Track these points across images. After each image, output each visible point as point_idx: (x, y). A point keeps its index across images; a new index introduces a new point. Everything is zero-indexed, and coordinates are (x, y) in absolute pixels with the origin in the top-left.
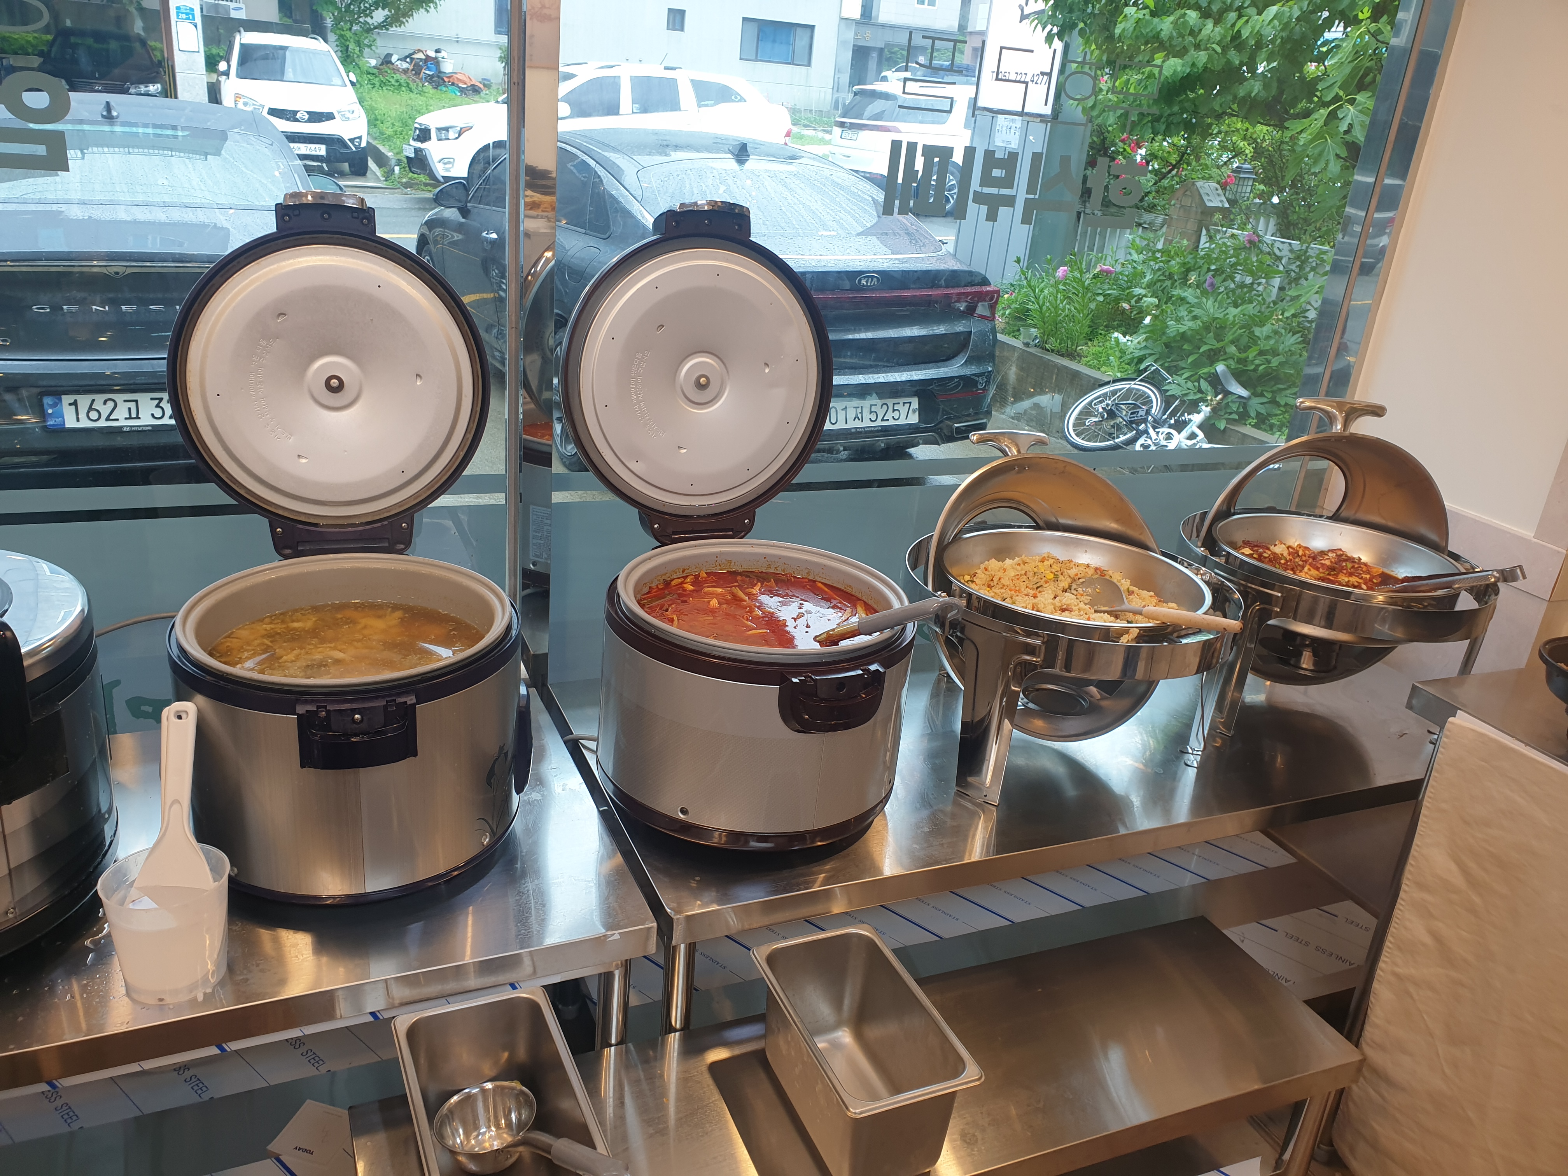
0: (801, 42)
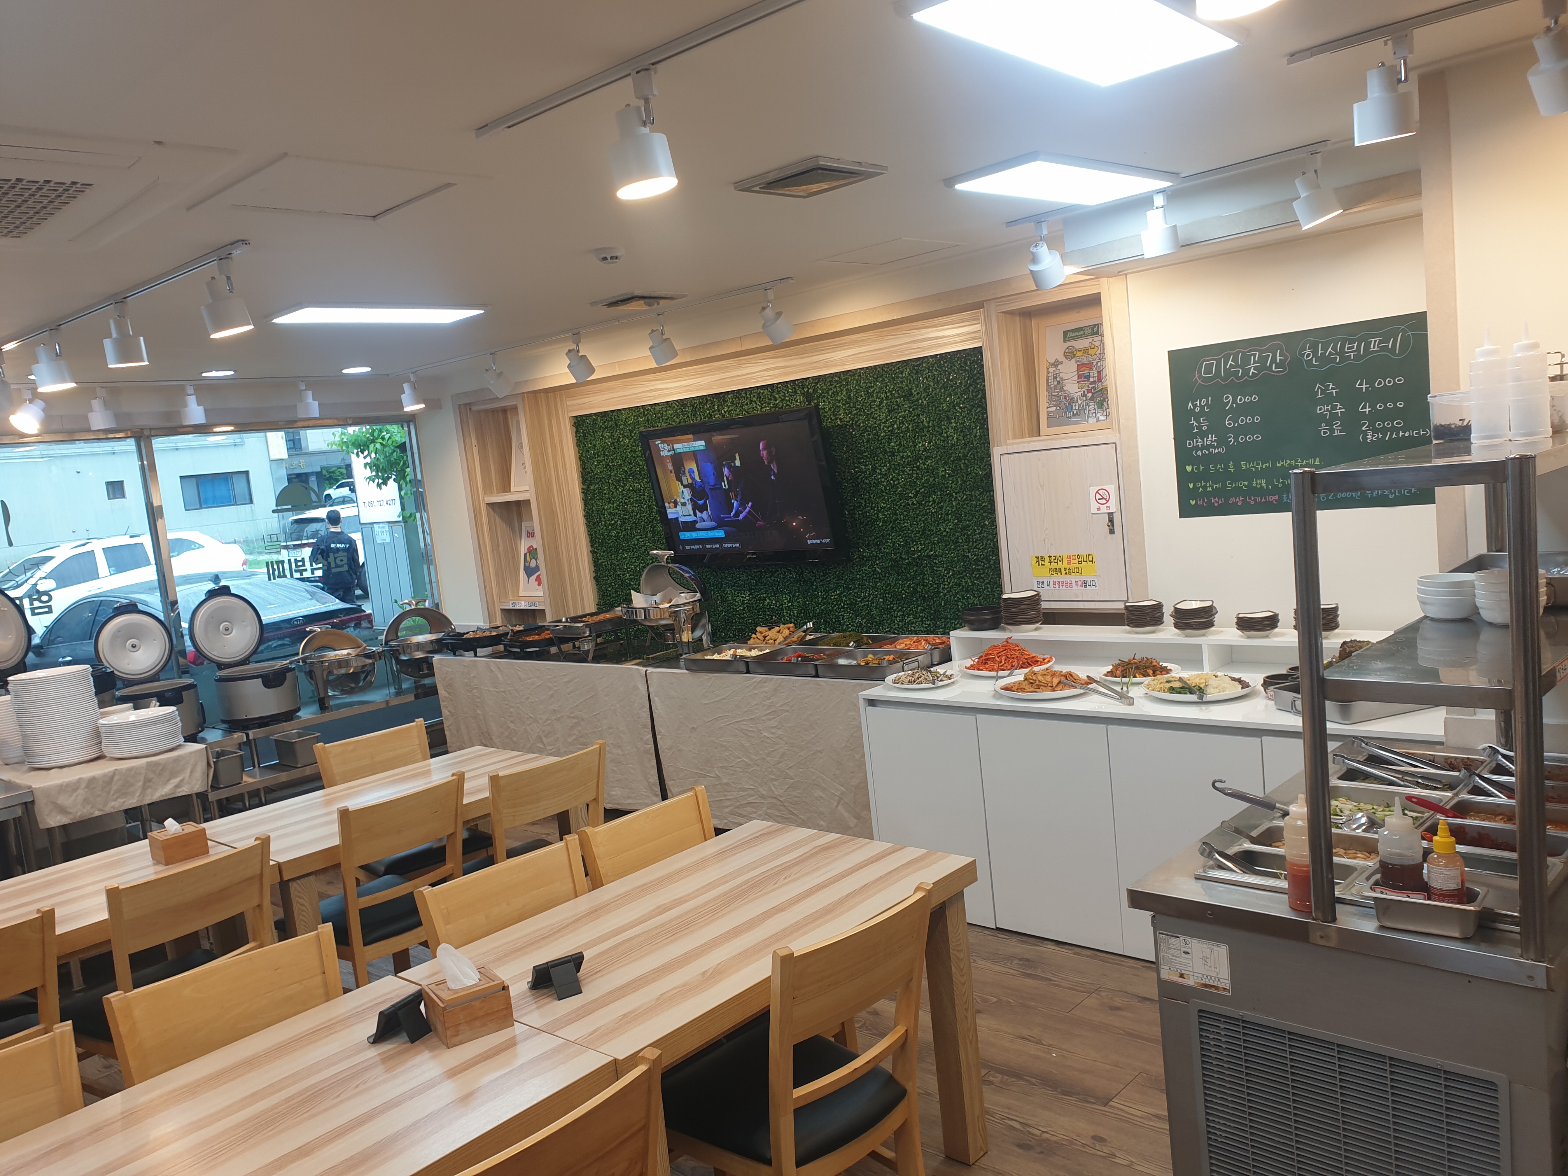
0: (239, 485)
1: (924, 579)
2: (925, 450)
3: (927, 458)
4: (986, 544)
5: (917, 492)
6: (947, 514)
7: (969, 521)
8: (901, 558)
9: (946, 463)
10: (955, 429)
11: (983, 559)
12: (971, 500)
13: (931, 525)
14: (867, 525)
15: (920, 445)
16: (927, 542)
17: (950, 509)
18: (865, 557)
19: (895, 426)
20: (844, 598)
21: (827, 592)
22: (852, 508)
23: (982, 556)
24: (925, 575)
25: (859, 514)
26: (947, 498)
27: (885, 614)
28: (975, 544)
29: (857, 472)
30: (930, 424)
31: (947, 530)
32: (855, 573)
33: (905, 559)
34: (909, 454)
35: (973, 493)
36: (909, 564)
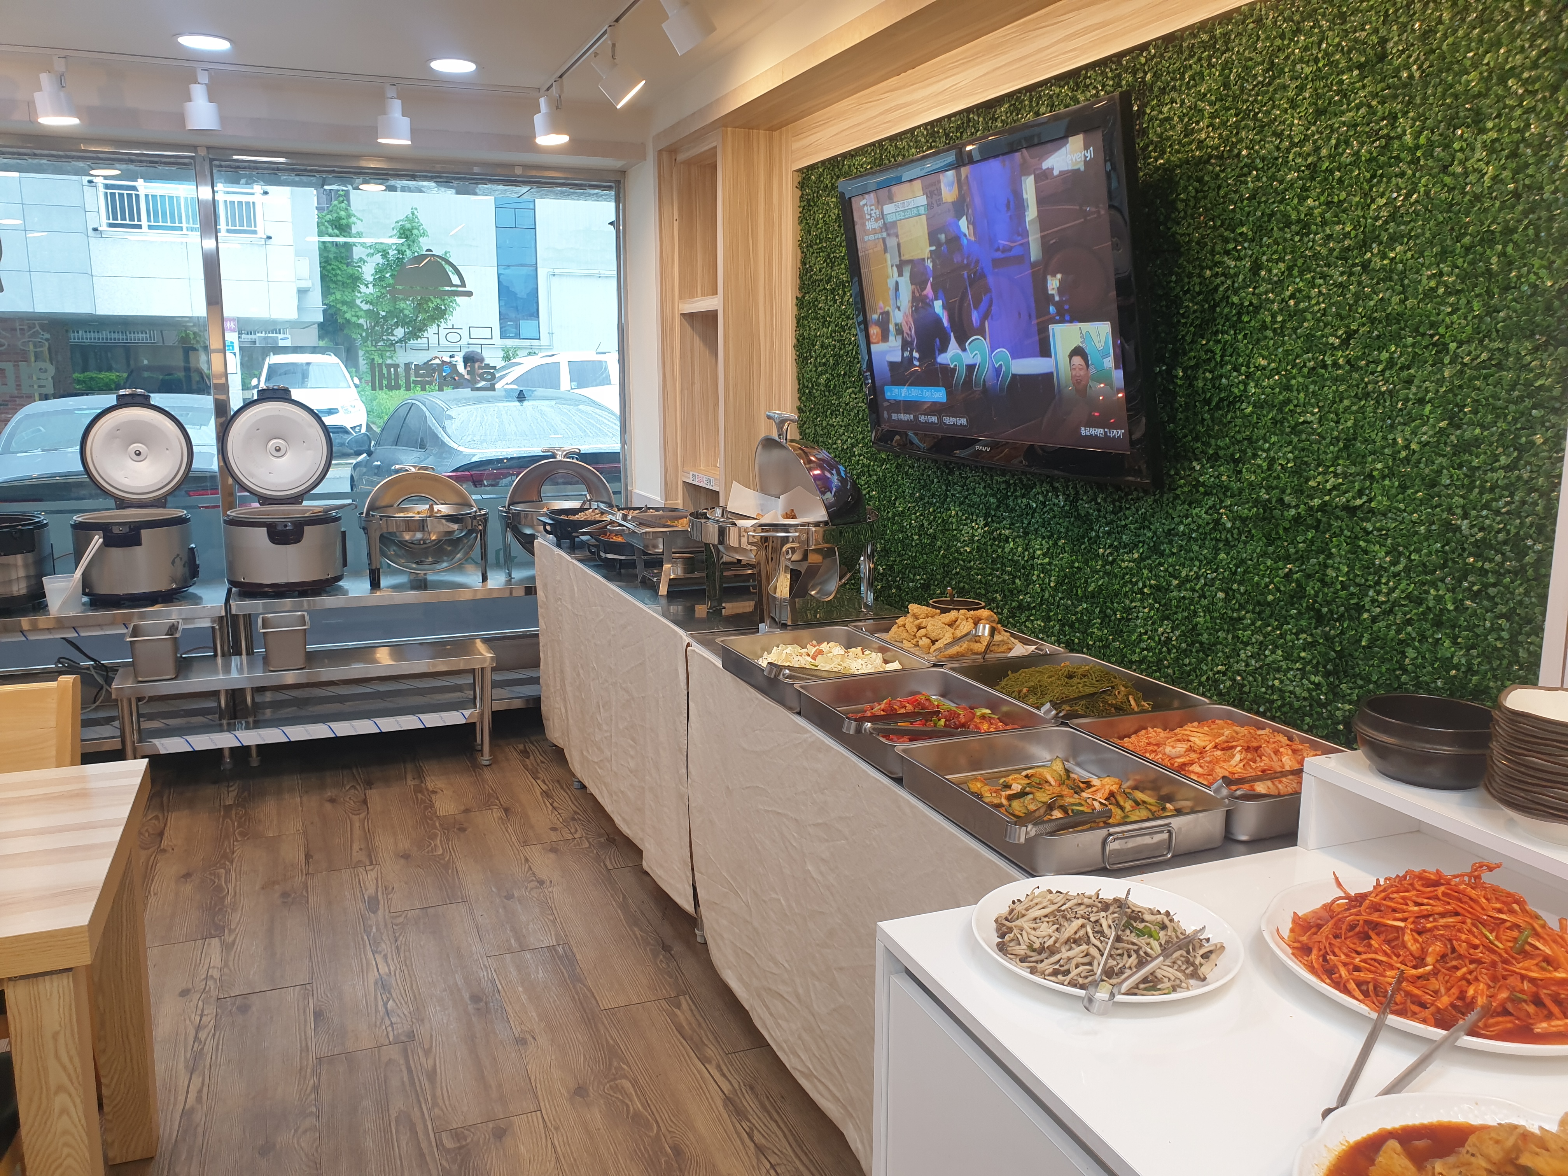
1: (1326, 566)
2: (1392, 217)
3: (1394, 239)
4: (1523, 502)
5: (1350, 334)
6: (1421, 401)
7: (1483, 427)
8: (1281, 501)
9: (1443, 255)
10: (1492, 148)
11: (1505, 543)
12: (1500, 366)
13: (1372, 425)
14: (1218, 407)
15: (1382, 201)
16: (1352, 470)
17: (1432, 386)
18: (1203, 484)
19: (1324, 152)
20: (1145, 572)
21: (1117, 549)
22: (1192, 363)
23: (1501, 537)
24: (1330, 556)
25: (1205, 379)
26: (1429, 355)
27: (1222, 629)
28: (1487, 497)
29: (1216, 275)
30: (1422, 140)
31: (1413, 446)
32: (1177, 520)
33: (1289, 506)
34: (1348, 229)
35: (1512, 346)
36: (1297, 520)
